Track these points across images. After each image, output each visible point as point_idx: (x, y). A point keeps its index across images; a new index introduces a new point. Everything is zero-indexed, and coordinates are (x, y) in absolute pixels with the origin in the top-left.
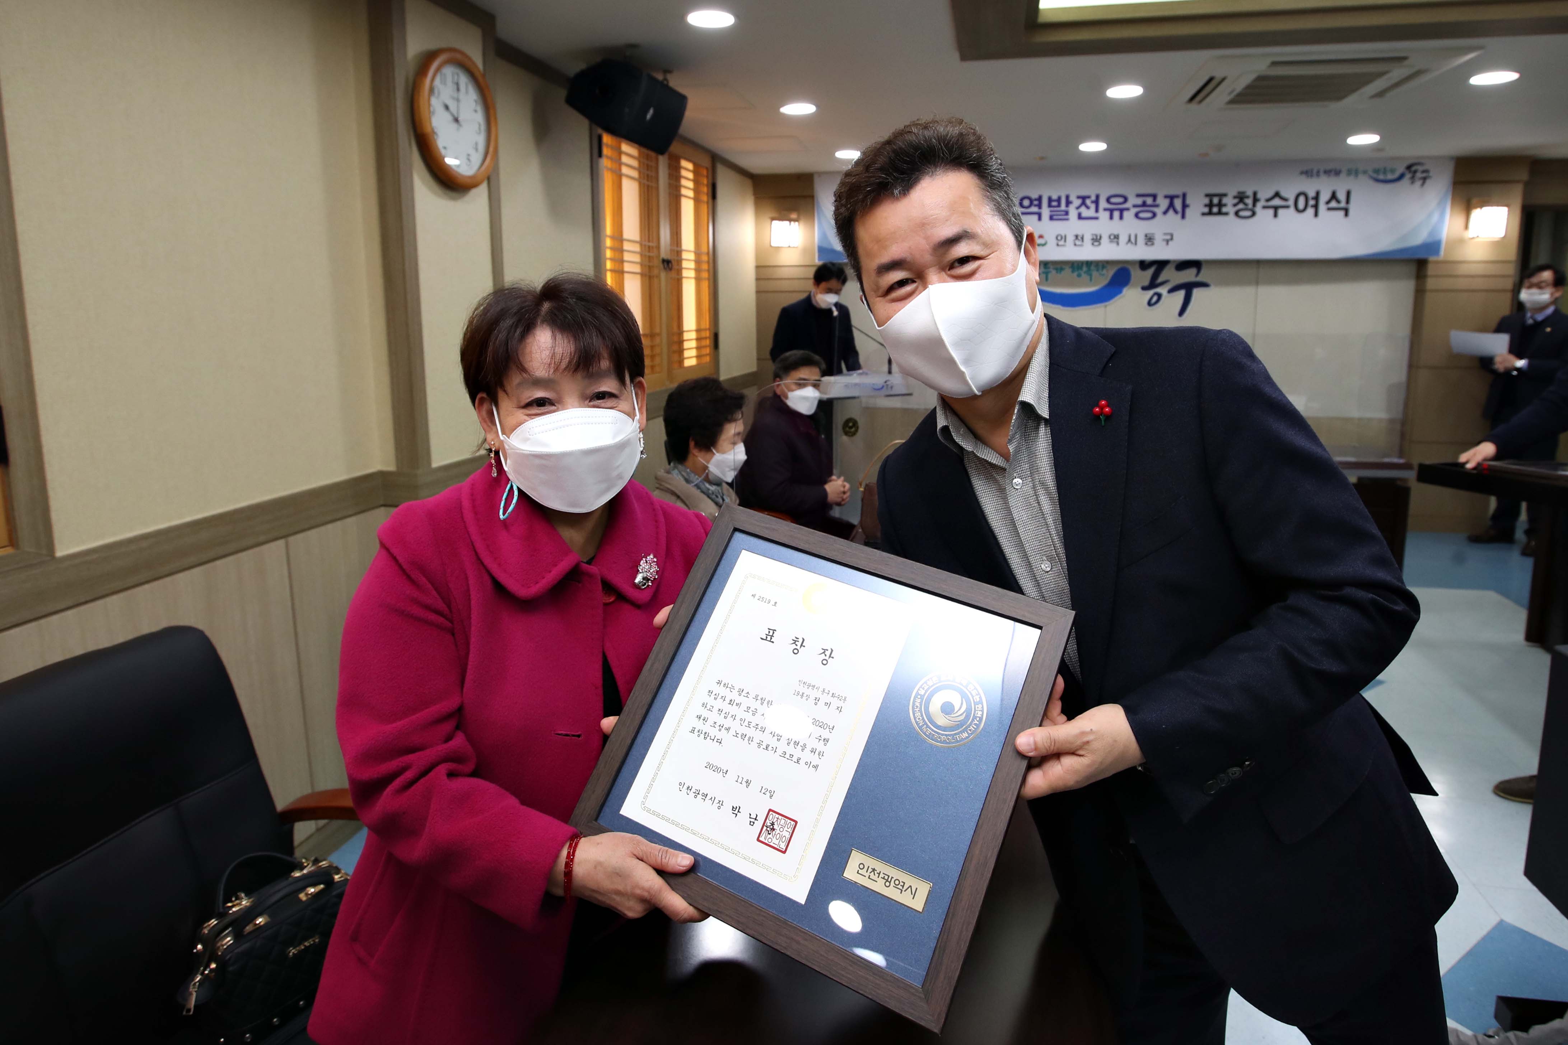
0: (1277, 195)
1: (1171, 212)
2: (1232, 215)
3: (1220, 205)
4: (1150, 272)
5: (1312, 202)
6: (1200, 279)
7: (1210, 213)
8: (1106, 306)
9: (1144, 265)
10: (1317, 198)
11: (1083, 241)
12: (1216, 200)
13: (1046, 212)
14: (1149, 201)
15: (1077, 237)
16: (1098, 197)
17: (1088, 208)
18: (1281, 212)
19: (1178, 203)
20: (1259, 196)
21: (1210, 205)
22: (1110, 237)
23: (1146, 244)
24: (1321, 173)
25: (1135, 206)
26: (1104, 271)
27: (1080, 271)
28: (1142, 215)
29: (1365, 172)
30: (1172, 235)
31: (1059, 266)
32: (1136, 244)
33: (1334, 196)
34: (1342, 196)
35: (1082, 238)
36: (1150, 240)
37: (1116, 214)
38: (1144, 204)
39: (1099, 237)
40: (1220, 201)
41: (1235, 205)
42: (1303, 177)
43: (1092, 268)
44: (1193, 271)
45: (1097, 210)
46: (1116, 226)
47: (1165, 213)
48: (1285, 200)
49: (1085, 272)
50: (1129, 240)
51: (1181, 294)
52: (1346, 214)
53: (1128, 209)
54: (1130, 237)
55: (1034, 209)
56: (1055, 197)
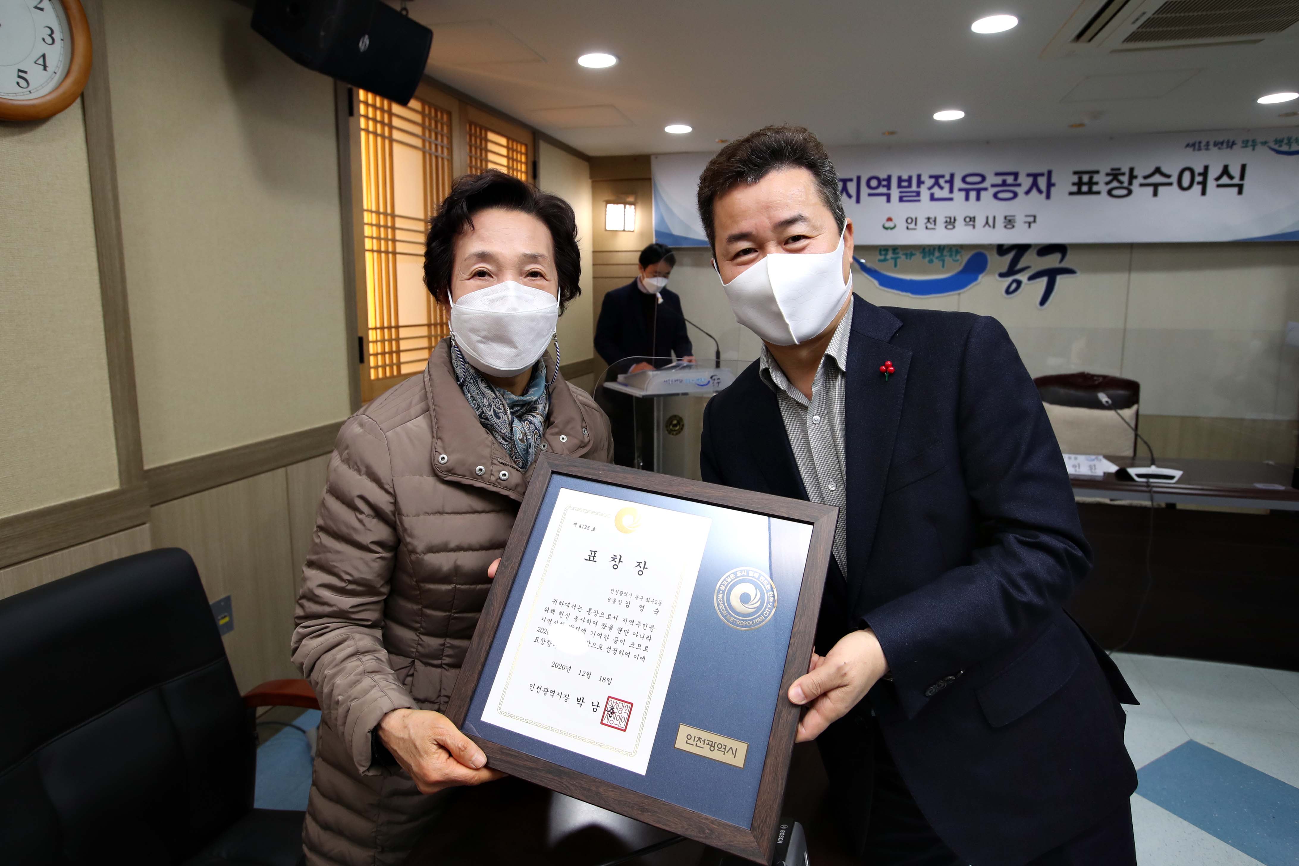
0: (1158, 171)
1: (1034, 191)
2: (1104, 194)
3: (1091, 183)
4: (1009, 257)
5: (1199, 179)
6: (1064, 265)
7: (1079, 192)
8: (959, 294)
9: (1001, 249)
10: (1205, 174)
11: (935, 224)
12: (1086, 178)
13: (895, 193)
14: (1010, 180)
15: (929, 219)
16: (952, 176)
17: (941, 188)
18: (1161, 189)
19: (1042, 182)
20: (1135, 173)
21: (1080, 184)
22: (965, 220)
23: (1005, 227)
24: (1211, 146)
25: (993, 186)
26: (958, 257)
27: (931, 257)
28: (1001, 195)
29: (1264, 143)
30: (1035, 217)
31: (909, 252)
32: (994, 227)
33: (1226, 171)
34: (1235, 171)
35: (935, 221)
36: (1009, 222)
37: (973, 195)
38: (1004, 183)
39: (952, 220)
40: (1091, 178)
41: (1107, 183)
42: (1190, 150)
43: (945, 253)
44: (1058, 256)
45: (951, 191)
46: (972, 207)
47: (1027, 193)
48: (1168, 176)
49: (937, 258)
50: (987, 223)
51: (1044, 280)
52: (1240, 192)
53: (986, 189)
54: (987, 218)
55: (883, 190)
56: (905, 177)
